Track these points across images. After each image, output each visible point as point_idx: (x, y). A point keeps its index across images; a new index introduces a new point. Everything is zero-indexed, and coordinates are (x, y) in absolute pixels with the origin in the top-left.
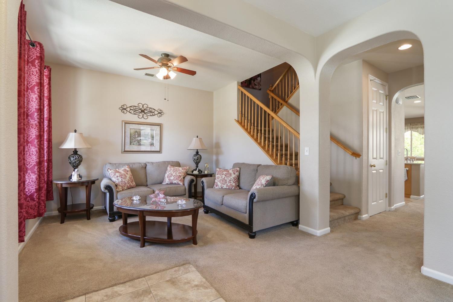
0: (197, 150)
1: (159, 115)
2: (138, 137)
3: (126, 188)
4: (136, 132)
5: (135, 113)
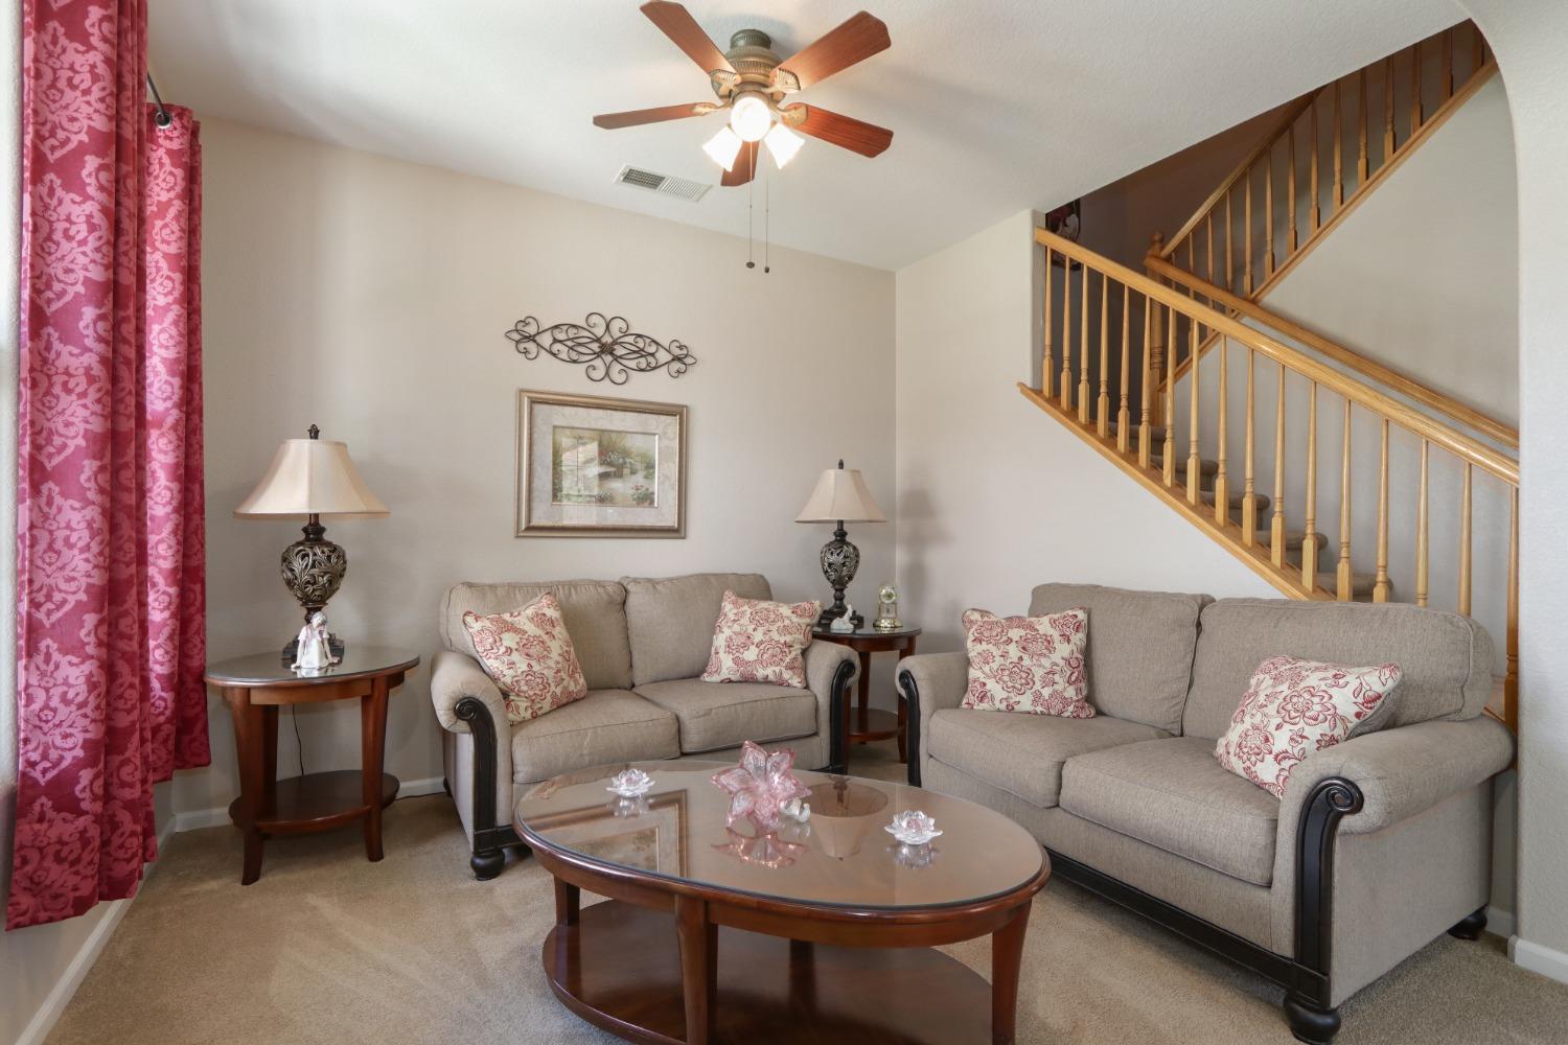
0: (841, 523)
1: (677, 365)
2: (585, 465)
3: (547, 705)
4: (579, 440)
5: (574, 356)
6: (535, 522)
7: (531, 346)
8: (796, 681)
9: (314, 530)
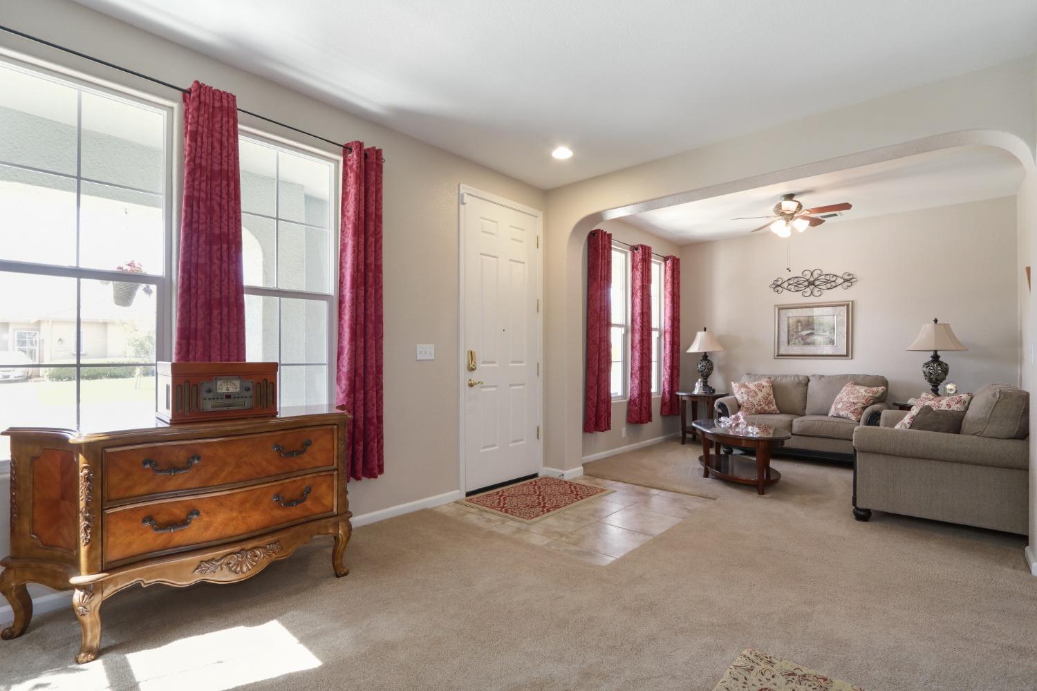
0: (936, 351)
1: (847, 284)
2: (802, 330)
3: (753, 411)
4: (799, 321)
5: (797, 288)
6: (781, 353)
7: (780, 289)
8: (853, 418)
9: (705, 357)
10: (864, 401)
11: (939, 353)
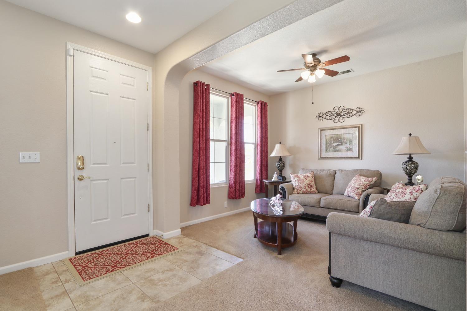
0: (410, 154)
1: (358, 114)
2: (333, 143)
4: (332, 137)
5: (330, 118)
6: (322, 156)
7: (321, 118)
8: (356, 198)
9: (280, 159)
10: (363, 187)
11: (412, 156)
